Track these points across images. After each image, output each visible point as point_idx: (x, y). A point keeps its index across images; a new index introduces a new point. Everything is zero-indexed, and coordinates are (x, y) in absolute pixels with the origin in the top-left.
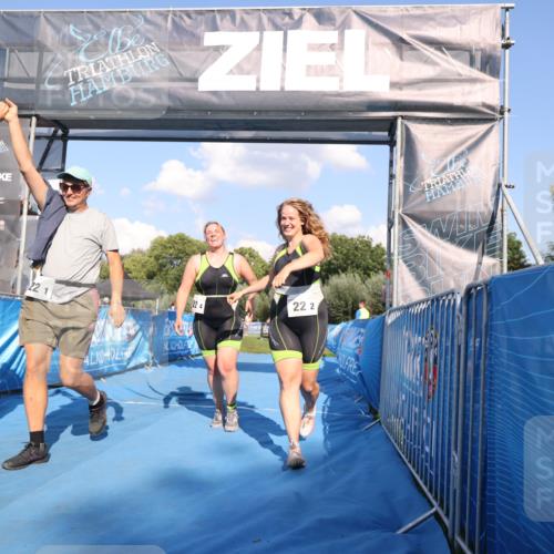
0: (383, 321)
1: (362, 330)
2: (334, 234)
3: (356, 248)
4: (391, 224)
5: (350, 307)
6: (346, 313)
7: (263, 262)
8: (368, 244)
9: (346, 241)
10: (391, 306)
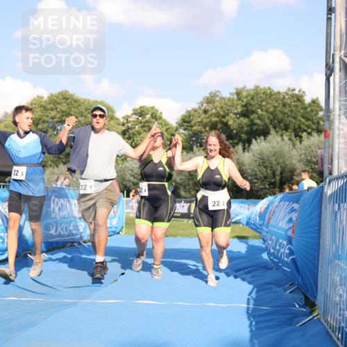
0: (320, 192)
1: (296, 206)
2: (257, 87)
3: (284, 105)
4: (329, 70)
5: (278, 178)
6: (273, 184)
7: (167, 124)
8: (299, 99)
9: (271, 95)
10: (331, 174)
